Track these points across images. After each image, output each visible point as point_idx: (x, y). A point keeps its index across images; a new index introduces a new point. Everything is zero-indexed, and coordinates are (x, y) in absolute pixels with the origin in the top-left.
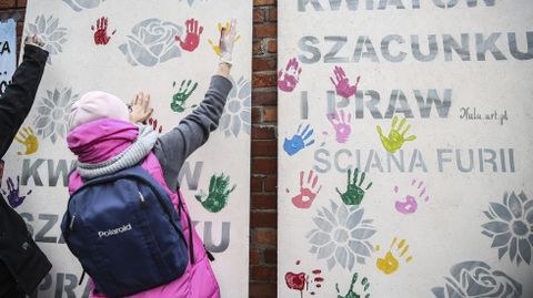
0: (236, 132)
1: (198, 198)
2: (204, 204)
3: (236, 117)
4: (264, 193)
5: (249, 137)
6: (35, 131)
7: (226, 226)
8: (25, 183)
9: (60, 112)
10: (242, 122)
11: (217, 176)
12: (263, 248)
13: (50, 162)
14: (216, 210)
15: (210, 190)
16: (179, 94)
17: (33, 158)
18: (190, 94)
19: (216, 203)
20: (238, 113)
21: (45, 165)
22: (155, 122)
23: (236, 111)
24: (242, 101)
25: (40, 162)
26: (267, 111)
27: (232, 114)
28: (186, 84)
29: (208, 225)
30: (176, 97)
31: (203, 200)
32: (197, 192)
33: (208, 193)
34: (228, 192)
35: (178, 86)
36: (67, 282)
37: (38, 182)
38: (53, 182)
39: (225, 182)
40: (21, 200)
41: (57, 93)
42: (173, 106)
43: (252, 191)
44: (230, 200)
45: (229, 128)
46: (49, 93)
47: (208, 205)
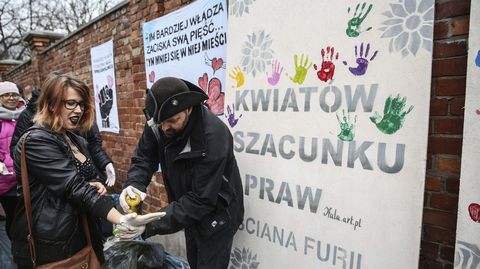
0: (414, 50)
1: (373, 120)
2: (378, 125)
3: (415, 34)
4: (449, 117)
5: (430, 54)
6: (242, 68)
7: (401, 148)
8: (238, 109)
9: (257, 51)
10: (422, 38)
11: (393, 98)
12: (445, 176)
13: (252, 92)
14: (390, 131)
15: (385, 111)
16: (354, 19)
17: (242, 89)
18: (364, 17)
19: (391, 125)
20: (418, 29)
21: (249, 95)
22: (333, 50)
23: (415, 26)
24: (421, 16)
25: (246, 92)
26: (457, 23)
27: (410, 31)
28: (360, 7)
29: (382, 146)
30: (351, 23)
31: (378, 121)
32: (371, 114)
33: (382, 115)
34: (404, 113)
35: (353, 11)
36: (267, 185)
37: (246, 109)
38: (255, 108)
39: (401, 104)
40: (236, 121)
41: (254, 36)
42: (349, 31)
43: (431, 115)
44: (406, 122)
45: (407, 46)
46: (249, 37)
47: (383, 126)
